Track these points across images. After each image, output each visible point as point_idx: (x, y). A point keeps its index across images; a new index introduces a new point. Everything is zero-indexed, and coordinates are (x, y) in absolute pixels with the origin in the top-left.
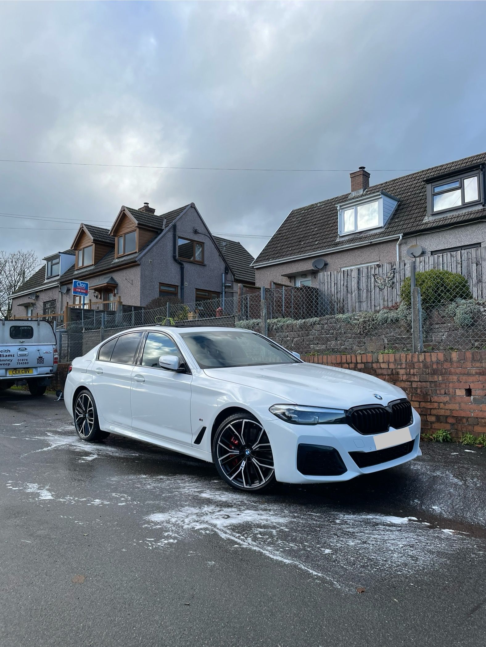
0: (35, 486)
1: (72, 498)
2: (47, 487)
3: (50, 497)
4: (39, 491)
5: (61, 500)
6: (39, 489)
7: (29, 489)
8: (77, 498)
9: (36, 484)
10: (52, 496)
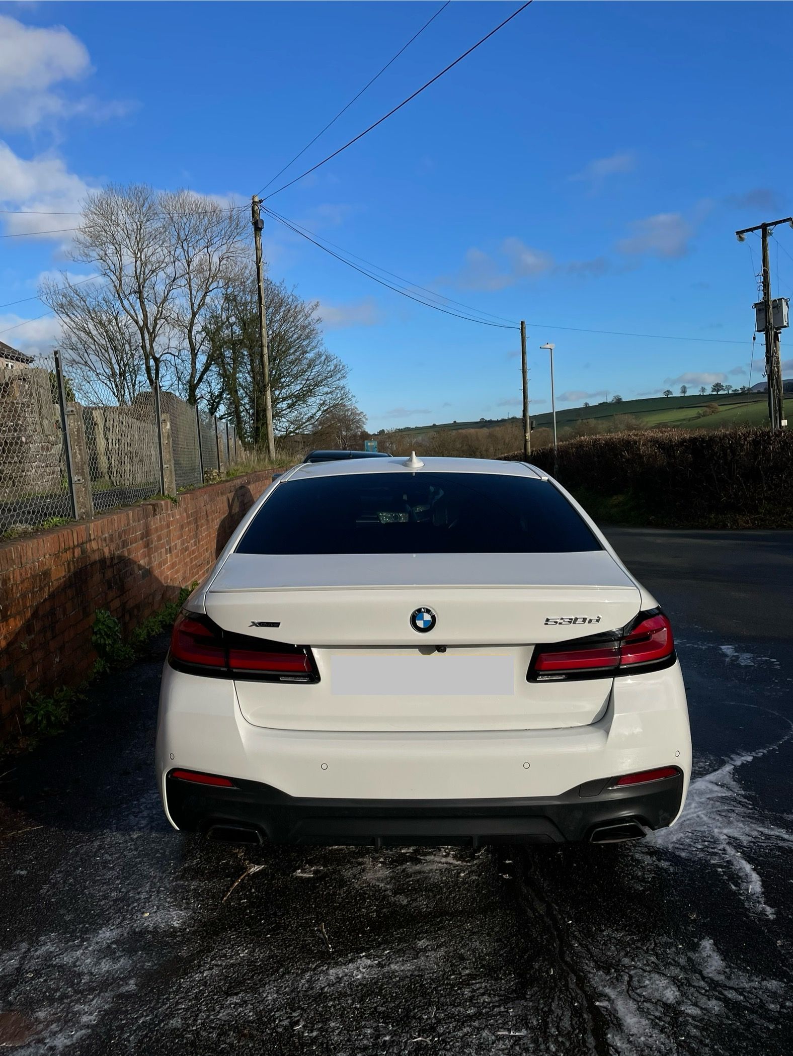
0: (743, 661)
1: (701, 647)
2: (727, 659)
3: (723, 647)
4: (736, 654)
5: (712, 645)
6: (737, 657)
7: (749, 657)
8: (696, 646)
9: (742, 664)
10: (721, 649)
